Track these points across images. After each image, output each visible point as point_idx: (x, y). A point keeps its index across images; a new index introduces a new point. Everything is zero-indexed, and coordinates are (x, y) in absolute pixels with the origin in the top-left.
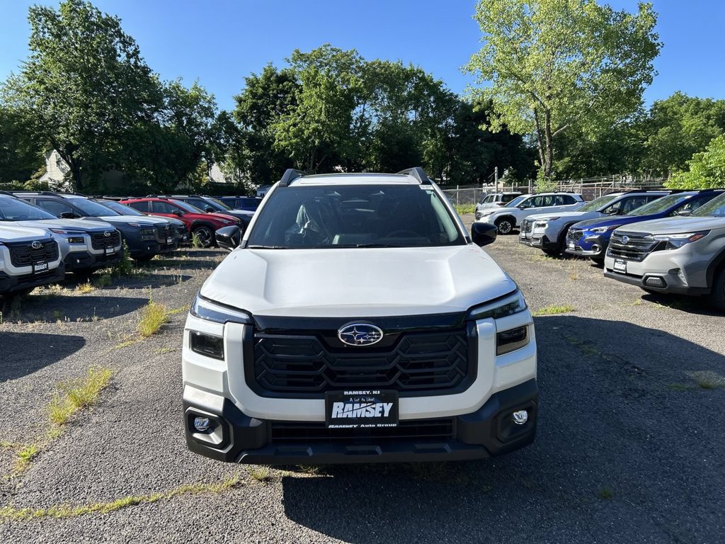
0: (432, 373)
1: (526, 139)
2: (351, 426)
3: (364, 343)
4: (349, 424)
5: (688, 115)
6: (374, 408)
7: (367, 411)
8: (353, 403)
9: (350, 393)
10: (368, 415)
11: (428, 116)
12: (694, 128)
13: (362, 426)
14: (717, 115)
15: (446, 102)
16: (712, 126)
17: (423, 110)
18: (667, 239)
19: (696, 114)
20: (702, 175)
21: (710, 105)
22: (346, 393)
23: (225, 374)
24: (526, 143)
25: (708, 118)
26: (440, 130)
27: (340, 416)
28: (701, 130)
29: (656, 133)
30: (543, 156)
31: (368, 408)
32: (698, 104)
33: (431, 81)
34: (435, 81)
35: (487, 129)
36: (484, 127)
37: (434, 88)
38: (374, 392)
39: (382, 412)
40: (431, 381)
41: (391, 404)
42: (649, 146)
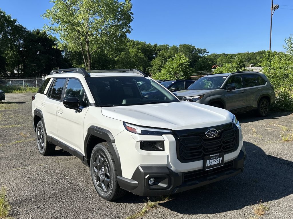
0: (229, 145)
1: (63, 54)
2: (212, 169)
3: (213, 136)
4: (211, 168)
5: (131, 47)
6: (217, 160)
7: (216, 162)
8: (212, 159)
9: (212, 156)
10: (216, 163)
11: (8, 38)
12: (133, 53)
13: (215, 168)
14: (141, 48)
15: (18, 30)
16: (140, 53)
17: (4, 34)
18: (191, 99)
19: (134, 47)
20: (168, 73)
21: (138, 44)
22: (210, 156)
23: (168, 156)
24: (63, 56)
25: (138, 49)
26: (16, 46)
27: (208, 166)
28: (136, 54)
29: (120, 54)
30: (86, 63)
31: (216, 161)
32: (134, 43)
33: (10, 18)
34: (12, 19)
35: (57, 48)
36: (55, 47)
37: (11, 23)
38: (218, 154)
39: (219, 161)
40: (229, 148)
41: (222, 158)
42: (118, 60)
